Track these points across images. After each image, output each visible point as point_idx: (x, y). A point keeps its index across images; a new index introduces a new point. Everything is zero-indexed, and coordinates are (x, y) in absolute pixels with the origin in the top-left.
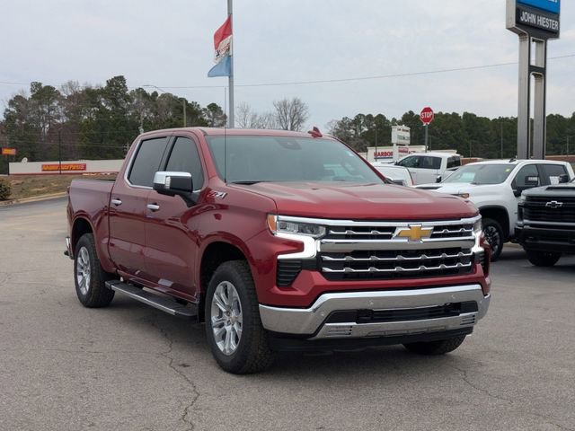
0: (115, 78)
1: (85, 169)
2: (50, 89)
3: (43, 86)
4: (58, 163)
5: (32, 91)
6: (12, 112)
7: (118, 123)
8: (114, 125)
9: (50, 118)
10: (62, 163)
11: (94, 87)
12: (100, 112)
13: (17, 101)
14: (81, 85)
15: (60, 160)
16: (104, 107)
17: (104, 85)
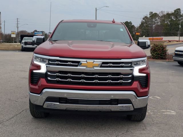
0: (177, 9)
1: (162, 39)
2: (156, 14)
3: (153, 13)
4: (152, 37)
5: (150, 15)
6: (143, 21)
7: (176, 24)
8: (175, 25)
9: (155, 23)
10: (154, 37)
11: (170, 13)
12: (171, 21)
13: (145, 18)
14: (165, 12)
15: (153, 37)
16: (172, 19)
17: (173, 12)
